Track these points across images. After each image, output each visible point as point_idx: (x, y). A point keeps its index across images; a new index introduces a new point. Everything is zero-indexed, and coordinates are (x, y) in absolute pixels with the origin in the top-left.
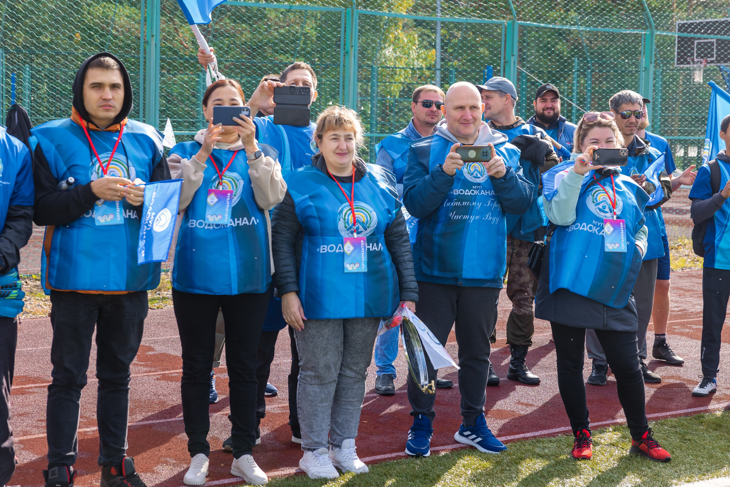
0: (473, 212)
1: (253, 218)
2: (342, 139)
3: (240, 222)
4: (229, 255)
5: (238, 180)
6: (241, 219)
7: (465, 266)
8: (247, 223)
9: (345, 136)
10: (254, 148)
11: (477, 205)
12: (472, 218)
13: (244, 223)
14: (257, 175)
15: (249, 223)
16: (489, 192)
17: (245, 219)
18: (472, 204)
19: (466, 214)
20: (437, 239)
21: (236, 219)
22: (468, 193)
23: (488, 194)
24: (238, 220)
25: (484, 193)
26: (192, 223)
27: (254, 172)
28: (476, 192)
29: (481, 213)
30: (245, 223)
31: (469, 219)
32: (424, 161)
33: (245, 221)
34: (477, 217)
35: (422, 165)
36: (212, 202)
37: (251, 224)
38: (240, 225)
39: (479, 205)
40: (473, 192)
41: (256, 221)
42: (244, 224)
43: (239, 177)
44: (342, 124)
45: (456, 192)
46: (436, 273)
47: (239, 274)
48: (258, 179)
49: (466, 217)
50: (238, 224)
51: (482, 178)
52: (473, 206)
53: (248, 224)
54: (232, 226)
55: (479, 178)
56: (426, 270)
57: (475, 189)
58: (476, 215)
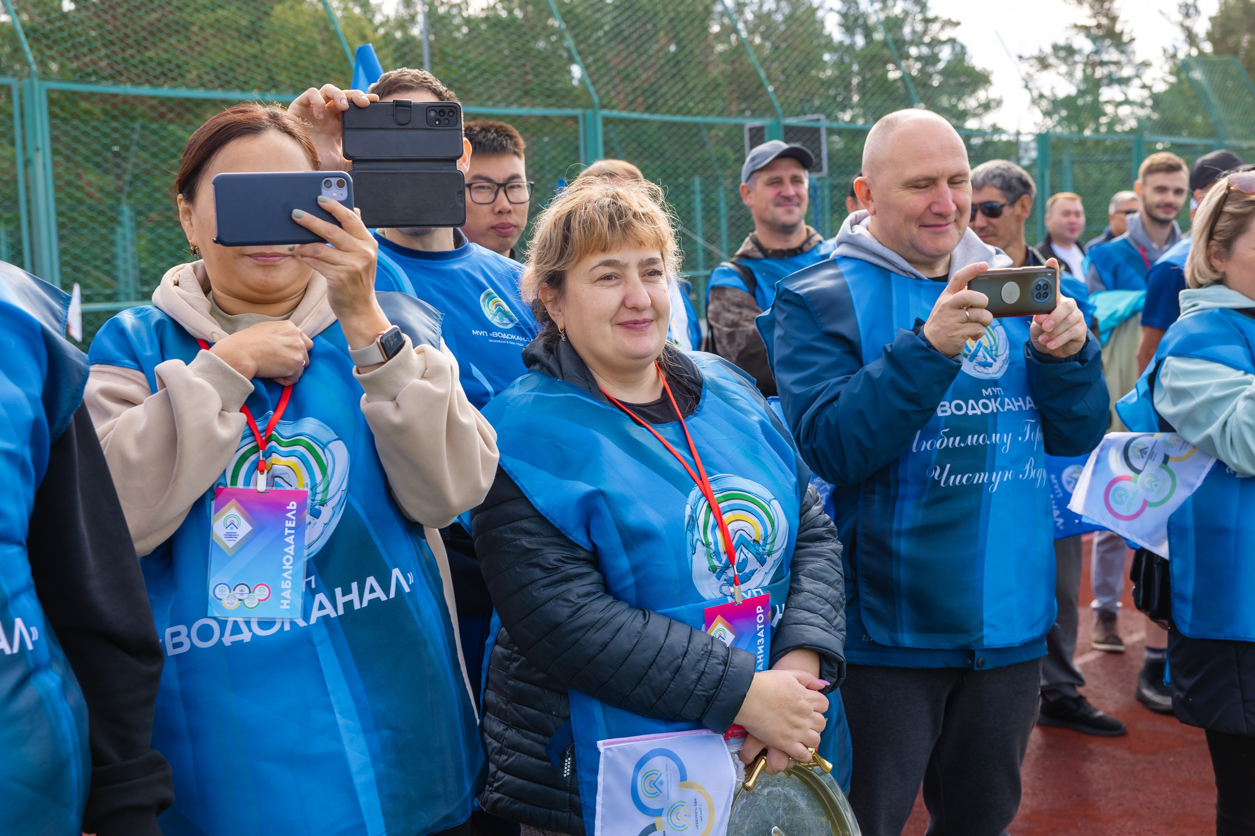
0: (998, 462)
1: (396, 573)
2: (634, 274)
3: (354, 596)
4: (335, 724)
5: (324, 446)
6: (354, 585)
7: (988, 614)
8: (380, 594)
9: (641, 264)
10: (376, 322)
11: (1003, 440)
12: (996, 478)
13: (367, 597)
14: (396, 418)
15: (387, 594)
16: (1021, 403)
17: (371, 581)
18: (990, 438)
19: (980, 469)
20: (903, 546)
21: (338, 591)
22: (972, 408)
23: (1020, 407)
24: (347, 591)
25: (1011, 407)
26: (177, 640)
27: (385, 407)
28: (993, 406)
29: (1017, 462)
30: (373, 596)
31: (990, 482)
32: (842, 328)
33: (372, 590)
34: (1008, 475)
35: (838, 338)
36: (230, 536)
37: (392, 595)
38: (357, 606)
39: (1007, 439)
40: (985, 406)
41: (407, 579)
42: (370, 601)
43: (326, 434)
44: (627, 226)
45: (946, 409)
46: (907, 639)
47: (381, 781)
48: (400, 430)
49: (980, 478)
50: (348, 605)
51: (996, 366)
52: (994, 446)
53: (384, 598)
54: (326, 618)
55: (990, 365)
56: (877, 633)
57: (988, 397)
58: (1003, 469)
